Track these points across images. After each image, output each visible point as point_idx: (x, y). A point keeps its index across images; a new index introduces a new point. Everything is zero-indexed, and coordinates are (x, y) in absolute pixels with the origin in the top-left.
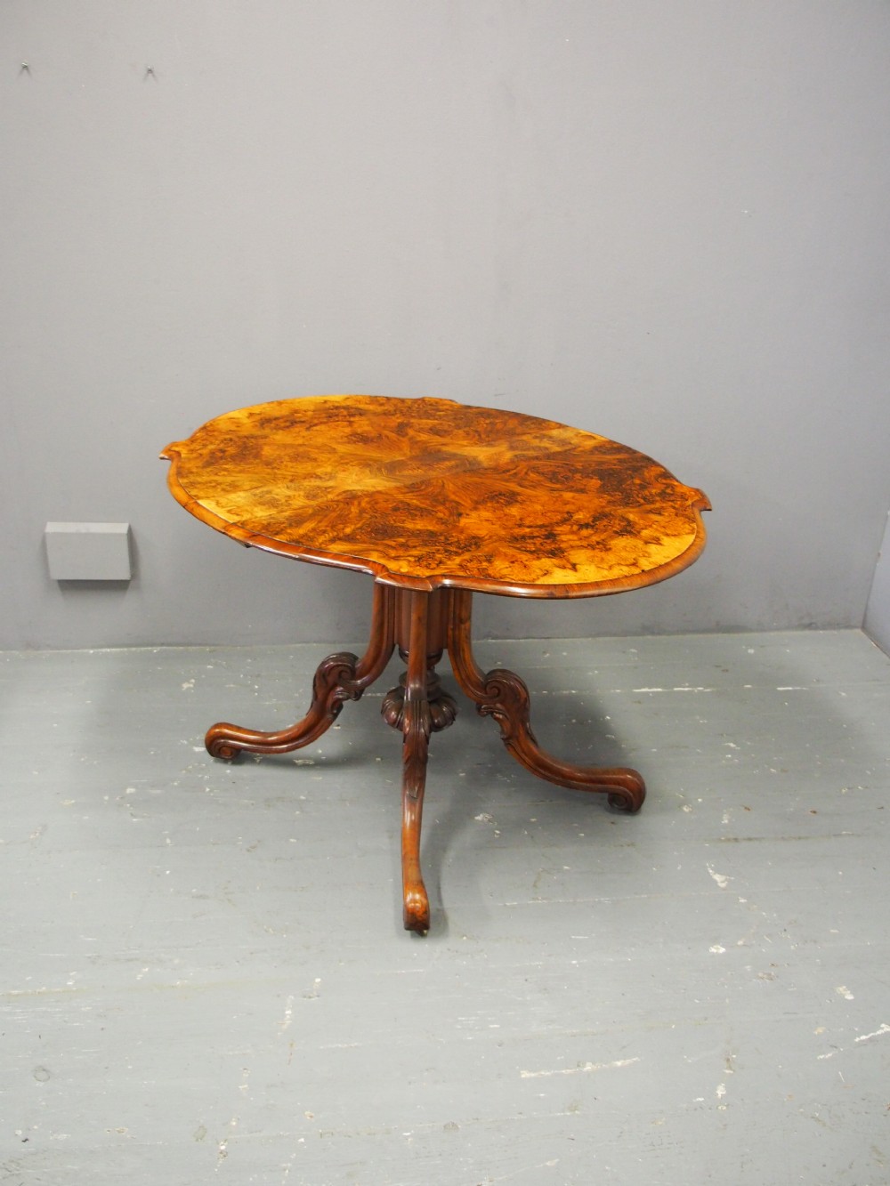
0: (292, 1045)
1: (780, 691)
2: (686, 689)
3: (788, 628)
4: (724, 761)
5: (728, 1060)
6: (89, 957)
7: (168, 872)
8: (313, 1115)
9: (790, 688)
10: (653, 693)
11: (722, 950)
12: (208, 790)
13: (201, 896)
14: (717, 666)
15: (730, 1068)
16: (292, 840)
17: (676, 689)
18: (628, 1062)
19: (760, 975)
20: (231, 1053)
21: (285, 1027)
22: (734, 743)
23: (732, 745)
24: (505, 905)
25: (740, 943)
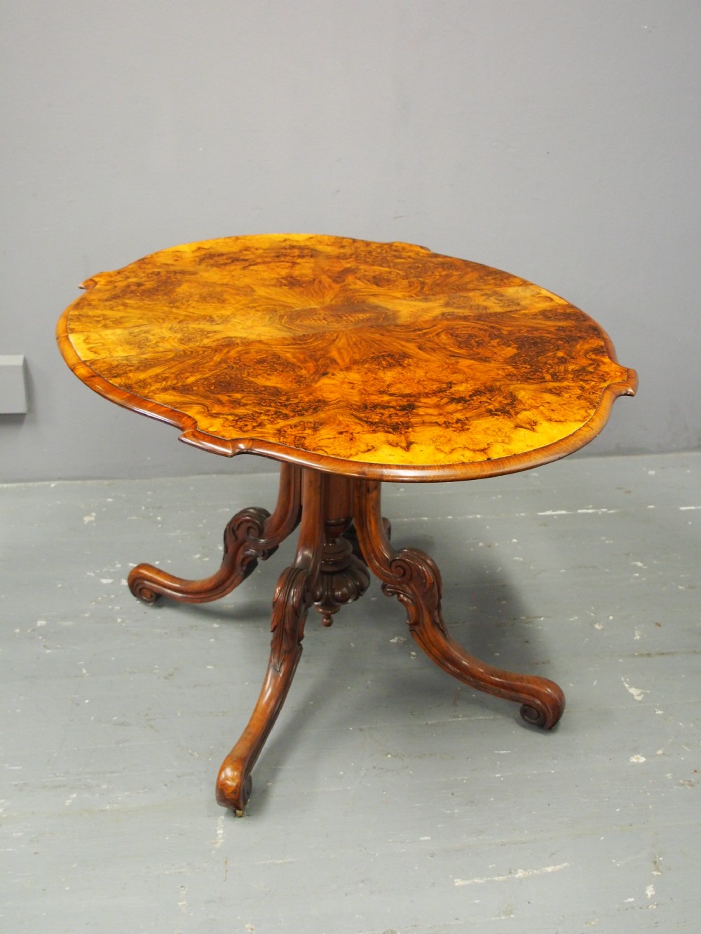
0: (226, 862)
1: (682, 511)
2: (590, 511)
3: (688, 449)
4: (632, 580)
5: (655, 862)
6: (16, 785)
7: (87, 701)
8: (254, 927)
9: (693, 508)
10: (557, 515)
11: (643, 760)
12: (119, 620)
13: (123, 723)
14: (619, 488)
15: (657, 869)
16: (209, 667)
17: (580, 511)
18: (558, 867)
19: (681, 781)
20: (167, 872)
21: (218, 846)
22: (642, 562)
23: (639, 564)
24: (427, 724)
25: (660, 752)
